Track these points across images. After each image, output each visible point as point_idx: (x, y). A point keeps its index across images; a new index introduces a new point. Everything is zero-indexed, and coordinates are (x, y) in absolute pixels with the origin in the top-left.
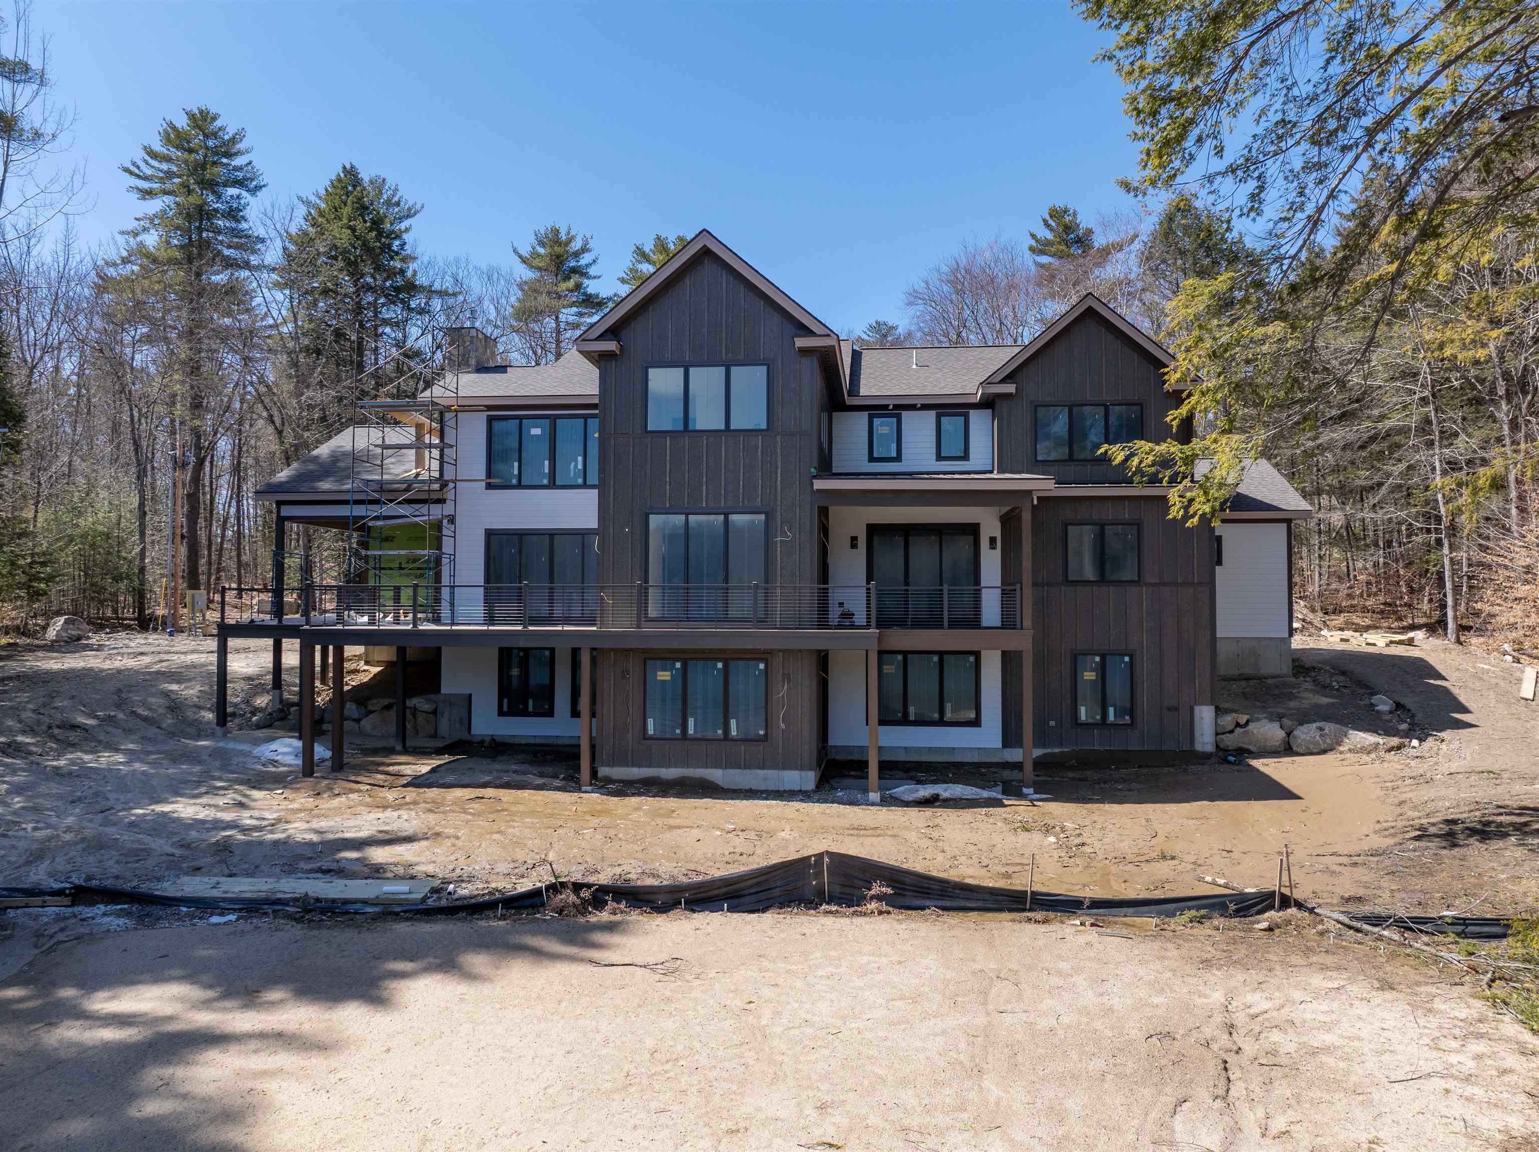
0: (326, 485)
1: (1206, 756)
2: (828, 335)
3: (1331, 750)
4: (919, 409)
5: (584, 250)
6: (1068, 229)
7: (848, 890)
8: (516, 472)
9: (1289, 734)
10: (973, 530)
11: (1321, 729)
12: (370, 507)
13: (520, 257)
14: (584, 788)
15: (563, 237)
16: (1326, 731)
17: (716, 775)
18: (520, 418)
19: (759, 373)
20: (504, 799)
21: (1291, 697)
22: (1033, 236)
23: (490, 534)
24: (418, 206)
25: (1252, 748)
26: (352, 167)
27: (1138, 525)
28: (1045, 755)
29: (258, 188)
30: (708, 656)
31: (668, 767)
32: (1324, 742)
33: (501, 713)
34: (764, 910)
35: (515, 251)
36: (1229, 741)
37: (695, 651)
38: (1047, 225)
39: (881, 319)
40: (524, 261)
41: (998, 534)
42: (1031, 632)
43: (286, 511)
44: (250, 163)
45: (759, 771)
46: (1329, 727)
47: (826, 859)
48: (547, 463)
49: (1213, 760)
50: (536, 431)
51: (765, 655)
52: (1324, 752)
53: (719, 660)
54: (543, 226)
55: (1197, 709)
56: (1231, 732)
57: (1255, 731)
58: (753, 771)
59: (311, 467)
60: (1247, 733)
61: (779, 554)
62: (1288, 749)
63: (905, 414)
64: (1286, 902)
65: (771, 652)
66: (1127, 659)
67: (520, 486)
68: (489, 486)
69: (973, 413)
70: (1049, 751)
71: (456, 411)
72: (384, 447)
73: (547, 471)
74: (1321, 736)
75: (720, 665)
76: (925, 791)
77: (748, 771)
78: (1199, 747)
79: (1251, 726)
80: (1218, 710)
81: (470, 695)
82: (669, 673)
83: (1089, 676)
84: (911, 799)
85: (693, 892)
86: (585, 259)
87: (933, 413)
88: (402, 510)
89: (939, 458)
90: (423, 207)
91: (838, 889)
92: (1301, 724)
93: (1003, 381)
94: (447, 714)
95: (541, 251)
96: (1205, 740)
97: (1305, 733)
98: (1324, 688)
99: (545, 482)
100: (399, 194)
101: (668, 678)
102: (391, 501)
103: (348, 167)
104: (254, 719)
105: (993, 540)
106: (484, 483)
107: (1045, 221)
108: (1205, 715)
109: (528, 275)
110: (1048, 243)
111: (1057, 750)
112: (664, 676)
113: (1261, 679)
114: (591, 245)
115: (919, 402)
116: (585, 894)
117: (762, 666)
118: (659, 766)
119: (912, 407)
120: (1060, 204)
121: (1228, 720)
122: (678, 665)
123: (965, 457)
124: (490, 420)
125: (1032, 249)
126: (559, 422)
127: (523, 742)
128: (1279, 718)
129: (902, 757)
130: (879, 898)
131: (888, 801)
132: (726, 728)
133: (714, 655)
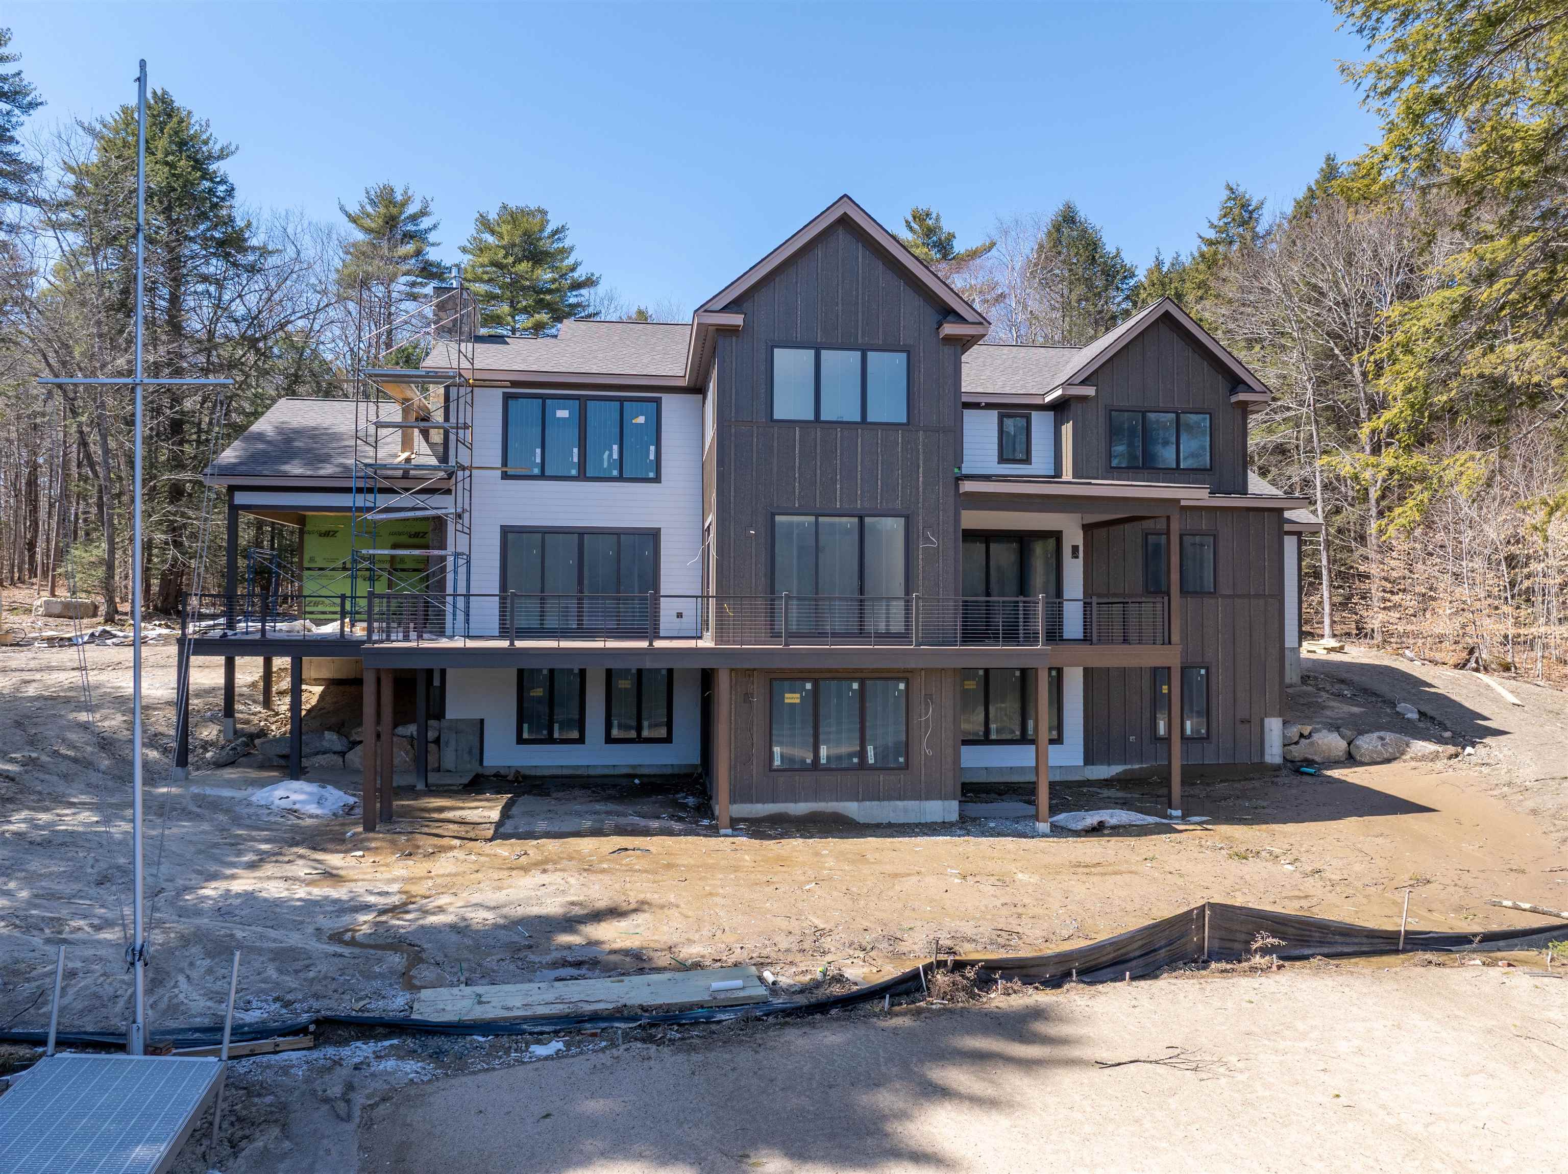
0: (295, 468)
1: (1276, 768)
3: (1395, 759)
5: (423, 213)
6: (930, 231)
7: (1229, 945)
8: (538, 460)
9: (1349, 744)
10: (1057, 536)
11: (1382, 739)
13: (349, 216)
14: (722, 831)
15: (399, 197)
16: (1387, 740)
17: (852, 809)
18: (544, 398)
19: (899, 360)
21: (1322, 707)
23: (506, 531)
24: (233, 148)
25: (1321, 759)
26: (165, 93)
27: (1215, 536)
28: (1125, 771)
29: (32, 105)
30: (844, 675)
31: (796, 802)
32: (1387, 751)
33: (520, 740)
35: (342, 209)
36: (1297, 752)
37: (830, 671)
40: (353, 220)
41: (1080, 542)
42: (1180, 648)
43: (241, 498)
45: (900, 804)
46: (1389, 736)
47: (1208, 912)
48: (576, 450)
49: (1284, 772)
50: (562, 414)
51: (906, 675)
52: (1388, 761)
53: (854, 679)
55: (1267, 720)
56: (1296, 743)
57: (1320, 742)
58: (892, 803)
59: (261, 446)
60: (1312, 744)
61: (921, 562)
62: (1350, 760)
65: (911, 671)
66: (1203, 672)
67: (542, 476)
68: (505, 476)
69: (1035, 415)
70: (1129, 767)
71: (473, 386)
72: (379, 425)
73: (576, 460)
74: (1383, 745)
75: (855, 686)
76: (1091, 819)
77: (886, 803)
78: (1268, 759)
79: (1316, 737)
80: (1284, 723)
81: (482, 721)
82: (798, 695)
85: (1083, 960)
86: (425, 223)
87: (994, 415)
88: (418, 501)
89: (1003, 460)
90: (237, 148)
91: (1216, 944)
92: (1358, 733)
93: (1083, 383)
94: (453, 743)
96: (1274, 753)
97: (1368, 743)
98: (1341, 697)
99: (574, 472)
101: (798, 701)
103: (159, 92)
105: (1075, 549)
106: (499, 473)
107: (907, 222)
108: (1274, 726)
109: (357, 236)
111: (1137, 766)
112: (792, 698)
114: (432, 207)
115: (983, 400)
116: (970, 973)
117: (902, 686)
118: (786, 801)
119: (976, 406)
120: (923, 206)
121: (1293, 732)
122: (809, 686)
123: (1027, 460)
124: (507, 397)
126: (590, 404)
128: (1332, 728)
129: (983, 778)
131: (1058, 831)
132: (862, 754)
133: (847, 675)
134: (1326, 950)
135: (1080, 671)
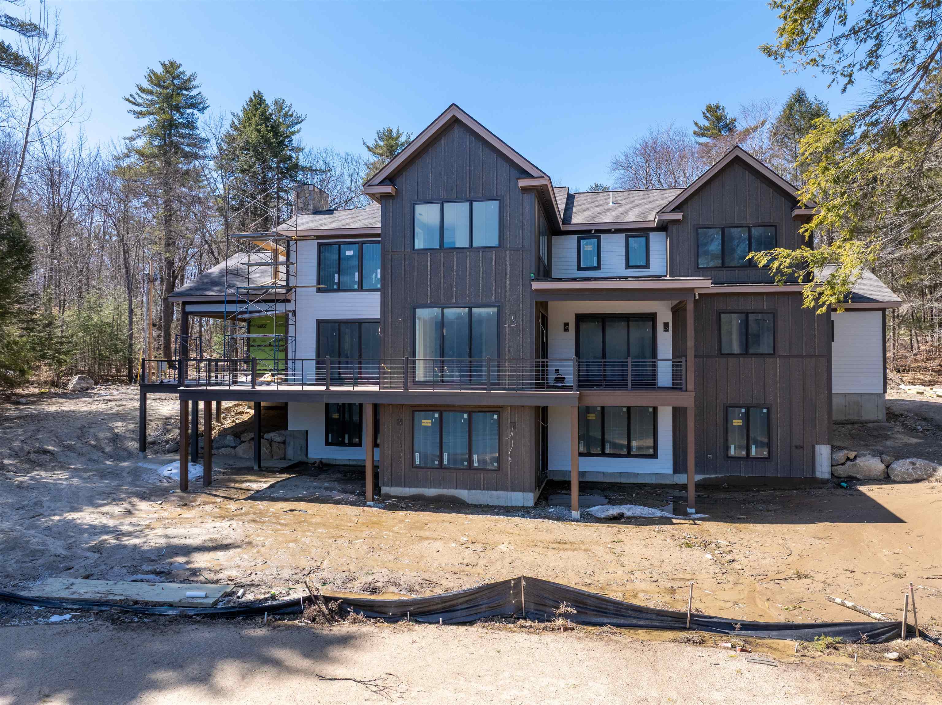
0: (212, 292)
1: (824, 482)
2: (543, 177)
3: (922, 480)
4: (613, 233)
6: (719, 119)
7: (541, 608)
8: (336, 281)
9: (887, 467)
10: (652, 318)
11: (913, 464)
12: (239, 305)
13: (368, 147)
14: (368, 503)
15: (395, 134)
16: (917, 465)
17: (464, 494)
18: (339, 244)
19: (494, 205)
20: (309, 512)
21: (887, 438)
22: (696, 124)
23: (319, 323)
24: (303, 117)
25: (859, 476)
26: (259, 93)
27: (774, 313)
28: (704, 479)
29: (204, 108)
30: (457, 409)
31: (430, 487)
32: (916, 473)
33: (327, 444)
34: (471, 623)
35: (365, 144)
36: (841, 471)
37: (448, 406)
38: (705, 117)
39: (598, 183)
40: (370, 149)
41: (670, 320)
42: (693, 394)
43: (189, 308)
44: (200, 93)
45: (494, 493)
46: (919, 462)
47: (523, 583)
48: (357, 274)
49: (830, 485)
50: (349, 253)
51: (498, 409)
52: (917, 481)
53: (465, 412)
54: (382, 127)
55: (818, 447)
56: (843, 464)
57: (862, 464)
58: (489, 492)
59: (206, 280)
60: (855, 465)
61: (507, 336)
62: (887, 478)
63: (603, 236)
64: (911, 632)
65: (501, 407)
66: (765, 411)
67: (339, 290)
68: (319, 290)
69: (652, 235)
70: (707, 476)
71: (296, 240)
72: (250, 265)
73: (357, 279)
74: (913, 468)
75: (466, 416)
76: (614, 511)
77: (486, 492)
78: (818, 475)
79: (858, 460)
80: (832, 447)
81: (307, 431)
82: (430, 421)
83: (737, 422)
84: (603, 516)
85: (416, 607)
87: (623, 236)
88: (257, 307)
89: (628, 266)
90: (306, 116)
91: (532, 606)
92: (897, 459)
93: (673, 211)
94: (292, 443)
95: (381, 143)
96: (823, 470)
97: (901, 466)
98: (912, 431)
99: (356, 287)
100: (292, 110)
101: (430, 425)
102: (251, 301)
103: (257, 92)
104: (167, 446)
105: (666, 325)
106: (315, 289)
107: (704, 113)
108: (823, 452)
109: (372, 158)
110: (707, 129)
111: (713, 476)
112: (427, 423)
113: (863, 423)
115: (613, 227)
116: (333, 605)
117: (495, 417)
118: (425, 487)
119: (608, 231)
120: (714, 103)
121: (841, 456)
122: (436, 415)
123: (647, 266)
124: (320, 245)
125: (695, 133)
126: (365, 246)
127: (342, 463)
128: (879, 454)
129: (600, 479)
130: (566, 616)
131: (587, 518)
132: (470, 461)
133: (462, 409)
134: (615, 621)
135: (670, 409)
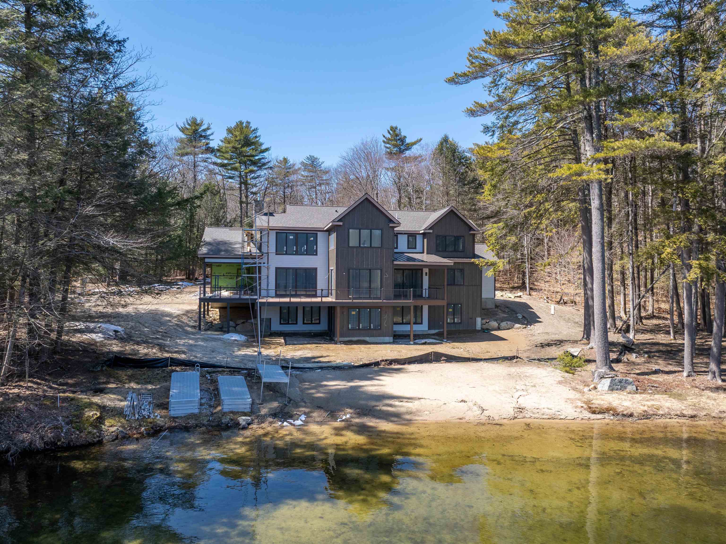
1: (479, 331)
2: (399, 224)
3: (510, 329)
4: (403, 234)
7: (437, 359)
8: (285, 250)
9: (499, 325)
10: (421, 270)
11: (507, 323)
13: (179, 128)
14: (338, 343)
17: (367, 339)
18: (287, 233)
19: (380, 232)
20: (323, 347)
21: (497, 315)
22: (384, 136)
23: (277, 269)
25: (490, 329)
27: (463, 270)
28: (439, 332)
30: (365, 308)
31: (354, 337)
32: (508, 326)
33: (281, 324)
36: (484, 327)
37: (362, 306)
38: (389, 133)
40: (180, 130)
41: (428, 272)
42: (446, 301)
43: (207, 260)
45: (379, 338)
46: (509, 323)
47: (433, 353)
48: (295, 247)
49: (481, 332)
50: (291, 237)
51: (380, 307)
52: (508, 329)
53: (368, 309)
55: (477, 318)
56: (485, 324)
57: (491, 324)
60: (489, 324)
62: (499, 329)
63: (399, 235)
65: (382, 306)
66: (460, 305)
67: (286, 254)
68: (277, 254)
69: (418, 236)
70: (440, 330)
73: (295, 249)
76: (423, 341)
77: (376, 338)
78: (477, 328)
80: (481, 318)
81: (270, 318)
82: (355, 312)
83: (451, 310)
84: (420, 343)
85: (409, 360)
86: (209, 132)
87: (406, 236)
89: (408, 248)
92: (501, 322)
93: (430, 229)
94: (264, 324)
95: (188, 127)
96: (479, 326)
97: (503, 324)
98: (504, 312)
99: (295, 253)
101: (355, 314)
105: (426, 273)
106: (275, 253)
107: (388, 131)
108: (479, 320)
109: (182, 136)
110: (389, 139)
112: (353, 313)
113: (488, 309)
115: (404, 232)
116: (388, 361)
117: (380, 310)
119: (401, 234)
121: (484, 321)
122: (357, 310)
123: (415, 248)
124: (277, 233)
126: (299, 235)
128: (496, 320)
130: (444, 360)
131: (415, 344)
132: (370, 326)
135: (427, 306)
